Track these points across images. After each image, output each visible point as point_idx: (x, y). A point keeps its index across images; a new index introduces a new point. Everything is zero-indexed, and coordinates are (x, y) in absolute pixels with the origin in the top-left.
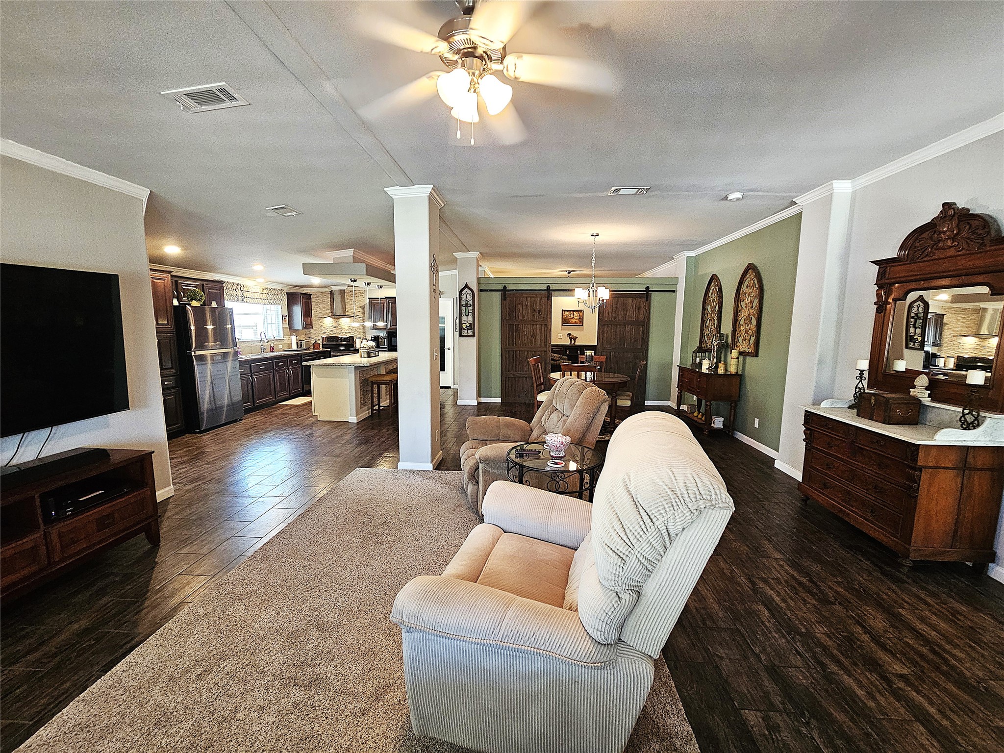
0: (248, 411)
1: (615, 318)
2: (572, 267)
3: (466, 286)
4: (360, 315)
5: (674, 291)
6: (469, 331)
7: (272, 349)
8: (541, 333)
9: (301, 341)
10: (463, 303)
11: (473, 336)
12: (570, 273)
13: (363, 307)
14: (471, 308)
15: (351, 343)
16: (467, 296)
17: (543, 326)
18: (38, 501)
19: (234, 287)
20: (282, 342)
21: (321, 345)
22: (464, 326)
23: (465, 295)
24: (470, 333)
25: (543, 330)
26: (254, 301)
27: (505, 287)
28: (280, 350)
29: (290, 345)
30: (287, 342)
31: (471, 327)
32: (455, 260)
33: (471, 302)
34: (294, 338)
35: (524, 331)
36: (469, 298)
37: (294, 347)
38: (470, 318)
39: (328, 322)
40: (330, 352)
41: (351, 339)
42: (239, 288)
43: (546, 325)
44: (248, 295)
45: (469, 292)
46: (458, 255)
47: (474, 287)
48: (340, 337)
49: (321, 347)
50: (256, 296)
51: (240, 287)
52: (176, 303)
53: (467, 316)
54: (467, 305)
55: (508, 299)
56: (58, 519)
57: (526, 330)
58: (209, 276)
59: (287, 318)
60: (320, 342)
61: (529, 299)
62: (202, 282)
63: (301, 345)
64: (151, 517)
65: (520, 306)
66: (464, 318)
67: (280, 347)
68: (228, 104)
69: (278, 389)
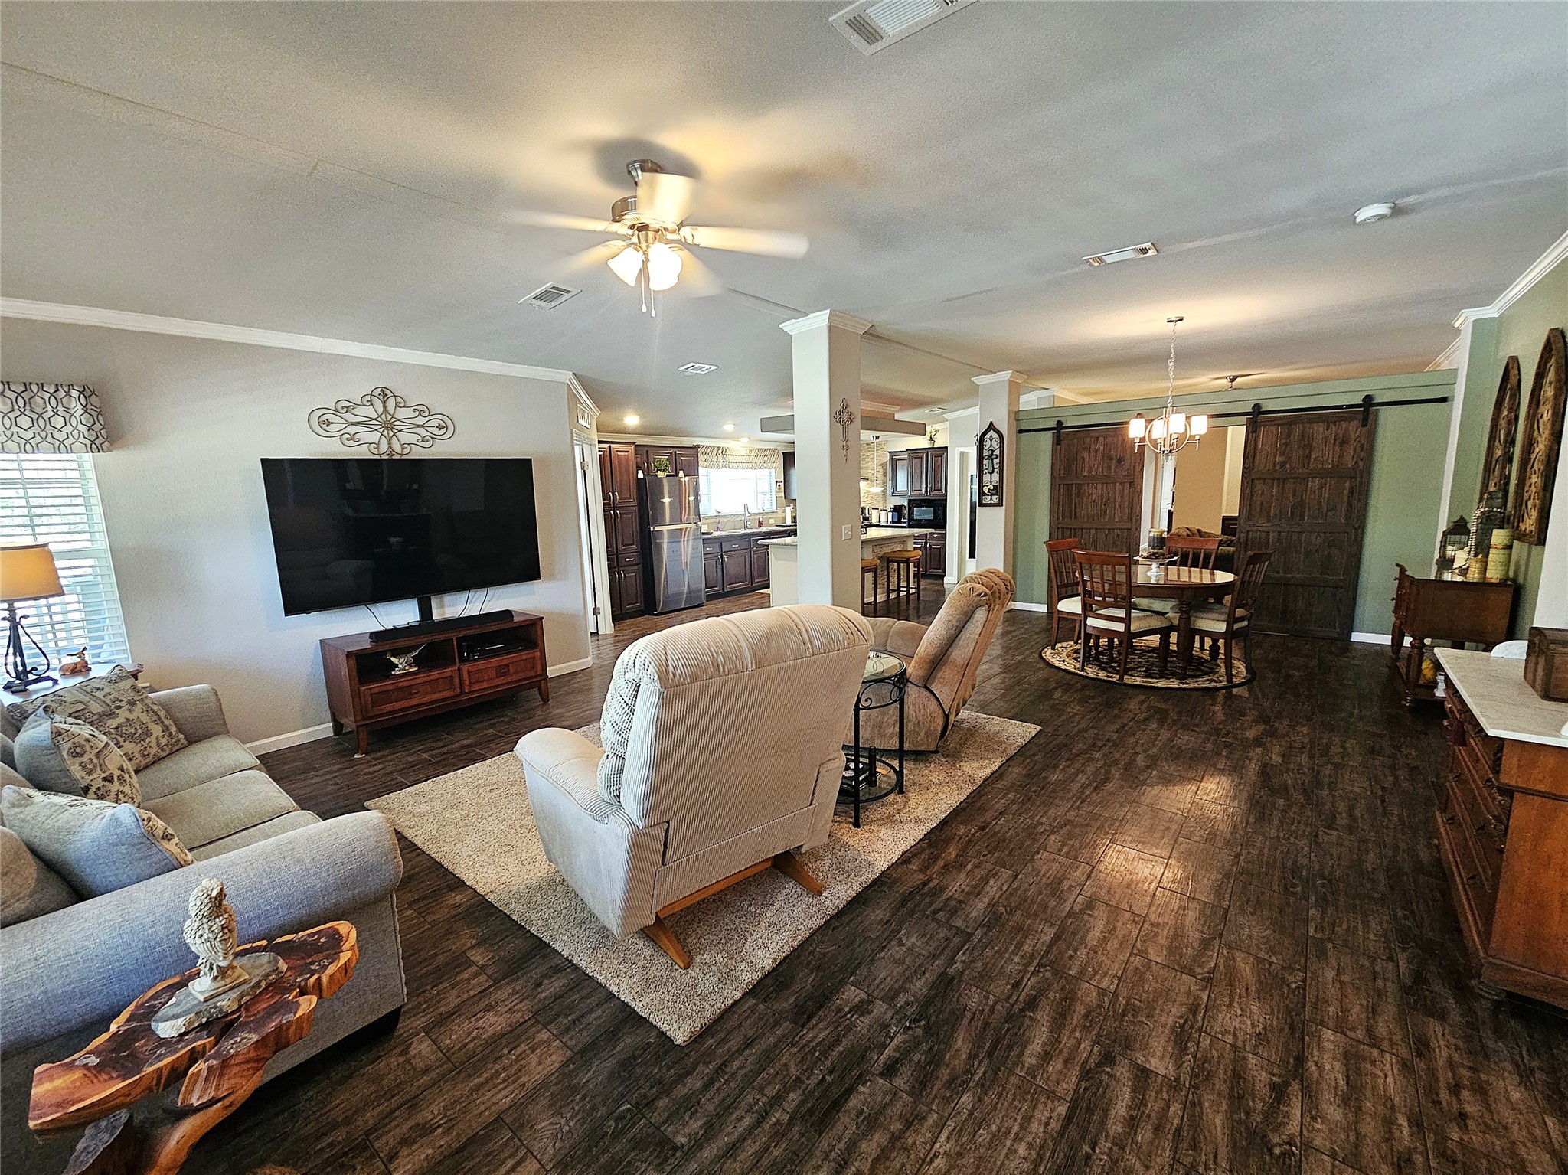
0: (710, 598)
1: (1283, 464)
2: (1236, 369)
3: (991, 427)
4: (880, 476)
5: (1444, 400)
6: (994, 497)
7: (761, 525)
8: (1122, 497)
10: (985, 453)
11: (1000, 504)
12: (1233, 379)
13: (883, 465)
14: (998, 460)
16: (992, 442)
17: (1127, 486)
18: (455, 643)
19: (715, 451)
20: (774, 515)
22: (986, 490)
23: (989, 441)
24: (995, 499)
25: (1126, 491)
26: (739, 465)
27: (1059, 423)
28: (771, 525)
30: (780, 514)
31: (997, 490)
32: (975, 389)
33: (997, 452)
34: (788, 510)
35: (1090, 495)
36: (996, 445)
38: (996, 477)
42: (720, 451)
43: (1131, 484)
44: (731, 459)
45: (995, 436)
46: (980, 380)
47: (1003, 427)
50: (740, 459)
51: (723, 452)
52: (641, 475)
53: (991, 473)
54: (990, 457)
55: (1064, 444)
56: (468, 660)
57: (1094, 491)
58: (687, 442)
59: (782, 484)
61: (1101, 439)
62: (675, 450)
64: (540, 675)
65: (1085, 454)
66: (986, 477)
67: (772, 521)
68: (566, 296)
69: (755, 573)
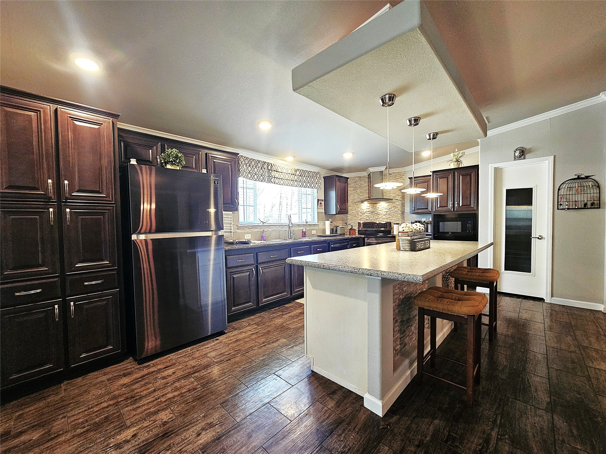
9: (337, 227)
15: (388, 229)
21: (357, 232)
29: (324, 231)
37: (328, 233)
39: (365, 206)
40: (364, 238)
41: (388, 225)
48: (378, 222)
49: (357, 233)
60: (356, 228)
63: (336, 230)
